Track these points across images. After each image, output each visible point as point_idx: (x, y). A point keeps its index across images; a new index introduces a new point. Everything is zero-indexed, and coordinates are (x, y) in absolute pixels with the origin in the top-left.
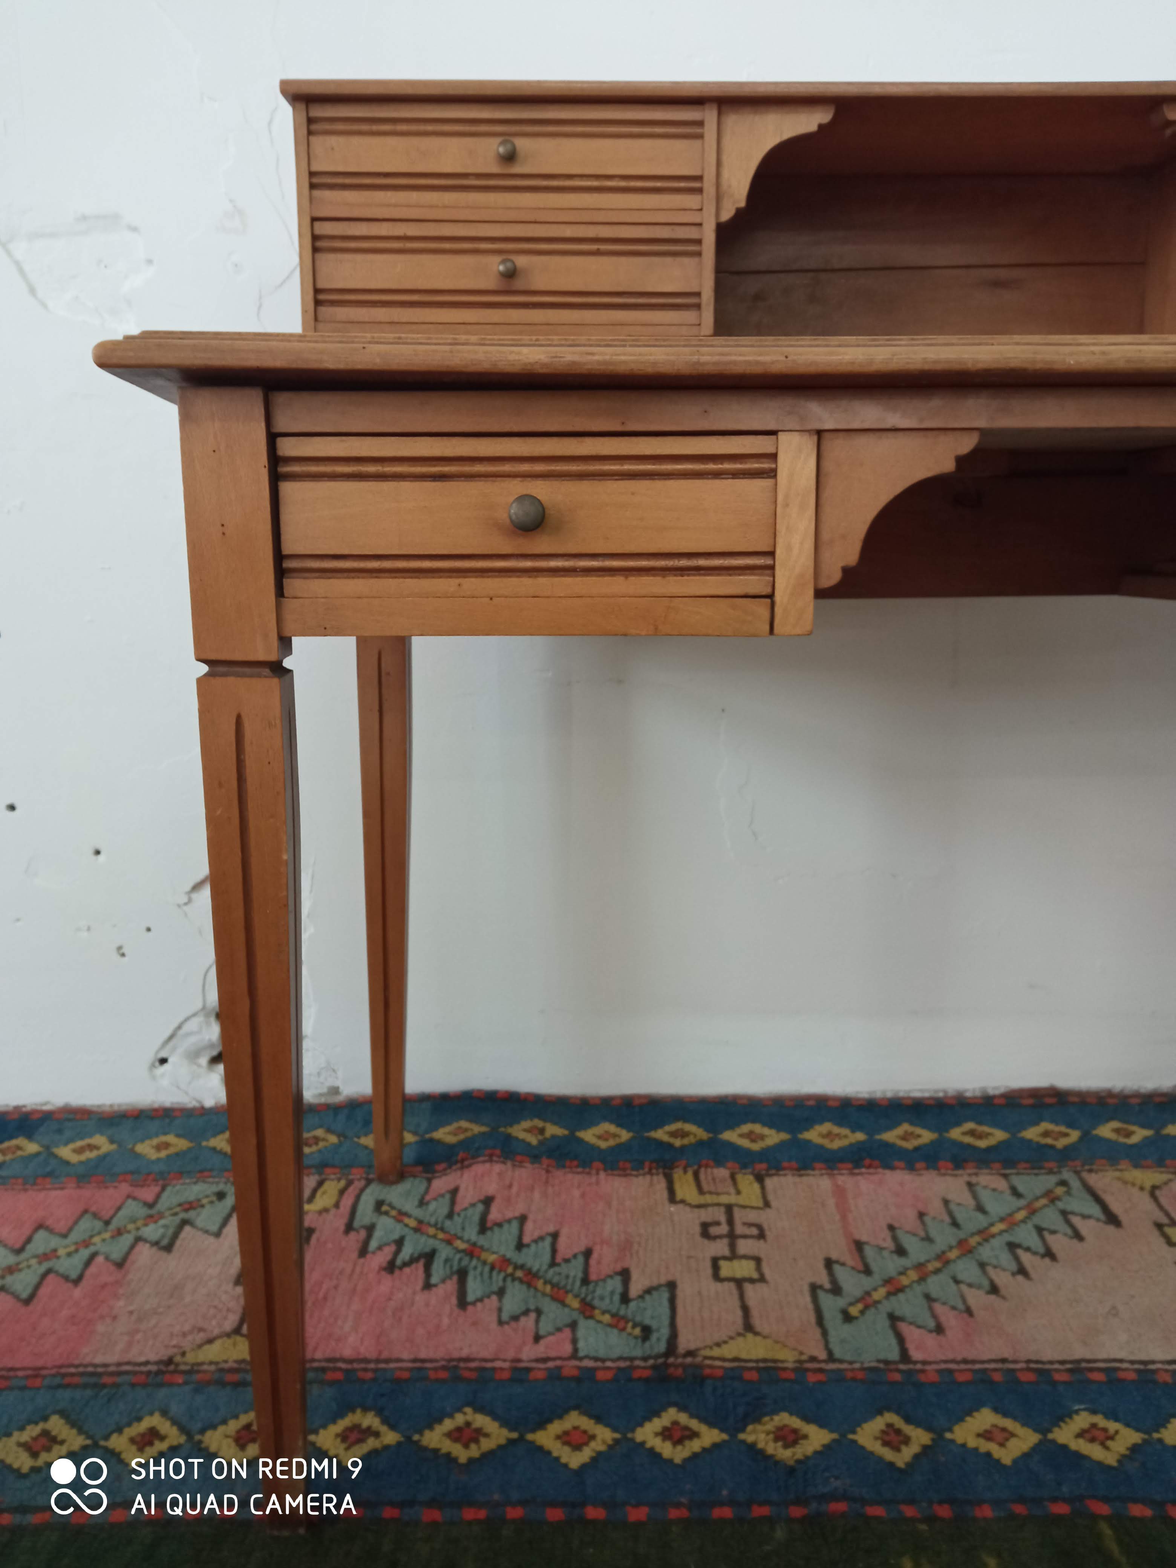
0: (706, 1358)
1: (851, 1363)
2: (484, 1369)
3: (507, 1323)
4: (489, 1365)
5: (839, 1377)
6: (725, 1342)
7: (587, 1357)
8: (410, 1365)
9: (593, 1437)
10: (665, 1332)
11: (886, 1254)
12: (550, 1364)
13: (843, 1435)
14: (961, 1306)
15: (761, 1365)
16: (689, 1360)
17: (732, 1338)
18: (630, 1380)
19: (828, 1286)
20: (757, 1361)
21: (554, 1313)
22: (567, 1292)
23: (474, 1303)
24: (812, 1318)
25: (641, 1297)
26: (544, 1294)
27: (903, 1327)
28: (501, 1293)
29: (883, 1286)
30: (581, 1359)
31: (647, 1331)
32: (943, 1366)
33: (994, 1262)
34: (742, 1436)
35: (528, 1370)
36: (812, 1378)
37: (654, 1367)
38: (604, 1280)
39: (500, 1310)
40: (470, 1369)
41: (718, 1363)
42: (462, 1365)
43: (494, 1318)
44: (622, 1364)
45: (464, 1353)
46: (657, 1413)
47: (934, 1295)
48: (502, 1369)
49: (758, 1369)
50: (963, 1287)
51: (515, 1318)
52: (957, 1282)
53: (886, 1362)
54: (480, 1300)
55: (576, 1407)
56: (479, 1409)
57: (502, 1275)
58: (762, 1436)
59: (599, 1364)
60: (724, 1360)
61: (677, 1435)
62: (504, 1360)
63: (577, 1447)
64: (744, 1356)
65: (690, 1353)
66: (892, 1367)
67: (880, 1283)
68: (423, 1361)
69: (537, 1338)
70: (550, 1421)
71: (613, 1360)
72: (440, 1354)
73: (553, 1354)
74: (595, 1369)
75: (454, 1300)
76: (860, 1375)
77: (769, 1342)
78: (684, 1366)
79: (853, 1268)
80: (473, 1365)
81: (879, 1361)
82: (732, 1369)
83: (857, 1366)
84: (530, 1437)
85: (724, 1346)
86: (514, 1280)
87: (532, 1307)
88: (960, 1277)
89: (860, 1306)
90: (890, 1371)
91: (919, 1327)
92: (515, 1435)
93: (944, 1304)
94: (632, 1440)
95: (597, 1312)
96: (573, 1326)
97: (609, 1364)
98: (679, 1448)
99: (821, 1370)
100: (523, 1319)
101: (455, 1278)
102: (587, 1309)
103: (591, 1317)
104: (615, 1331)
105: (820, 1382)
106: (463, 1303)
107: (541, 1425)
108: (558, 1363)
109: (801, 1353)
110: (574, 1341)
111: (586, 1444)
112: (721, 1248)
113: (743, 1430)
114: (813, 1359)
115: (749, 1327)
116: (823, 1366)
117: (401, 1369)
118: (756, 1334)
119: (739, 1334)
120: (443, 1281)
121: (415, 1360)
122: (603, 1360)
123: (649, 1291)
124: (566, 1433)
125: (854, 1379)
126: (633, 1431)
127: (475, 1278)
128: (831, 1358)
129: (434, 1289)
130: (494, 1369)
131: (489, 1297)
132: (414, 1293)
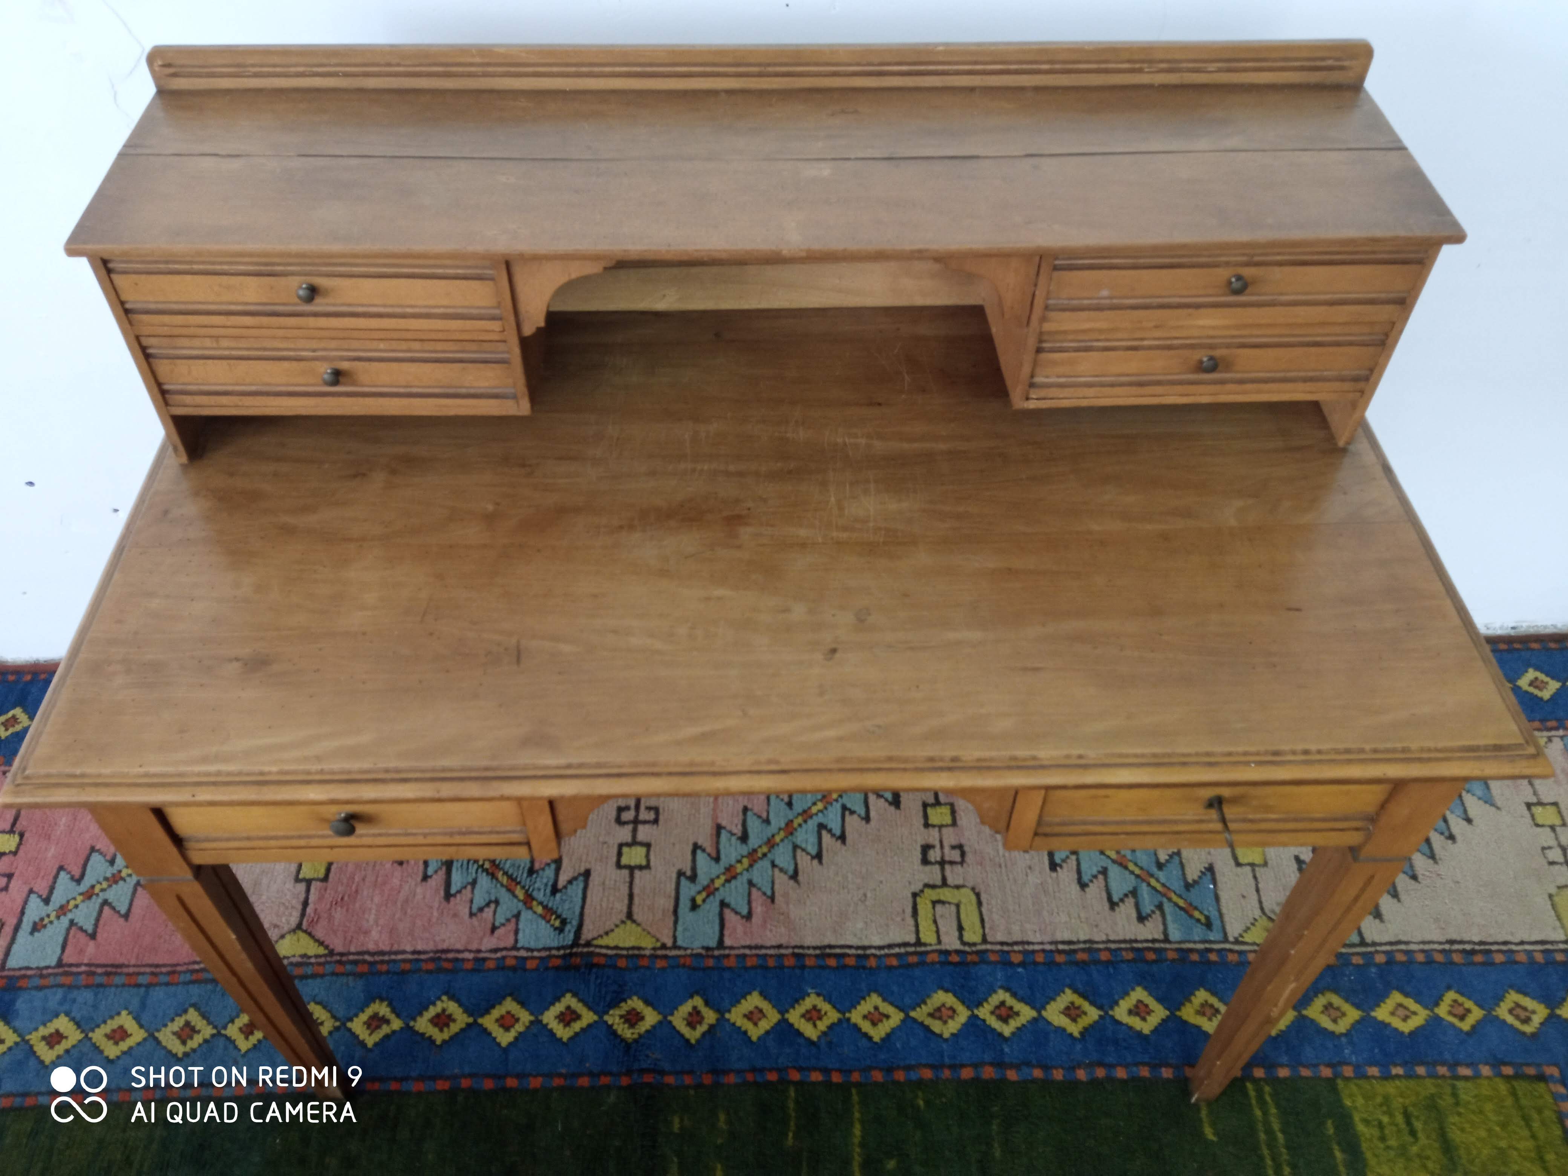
0: (597, 946)
1: (686, 949)
2: (457, 960)
3: (475, 915)
4: (460, 956)
5: (675, 964)
6: (612, 930)
7: (523, 948)
8: (410, 957)
9: (517, 1020)
10: (575, 923)
11: (734, 839)
12: (499, 955)
13: (665, 1017)
14: (769, 893)
15: (631, 952)
16: (585, 950)
17: (617, 926)
18: (547, 969)
19: (689, 873)
20: (628, 949)
21: (509, 905)
22: (519, 883)
23: (454, 895)
24: (671, 908)
25: (565, 887)
26: (502, 885)
27: (728, 913)
28: (474, 883)
29: (724, 874)
30: (518, 949)
31: (564, 922)
32: (742, 951)
33: (804, 846)
34: (606, 1018)
35: (484, 960)
36: (660, 964)
37: (564, 957)
38: (543, 869)
39: (471, 901)
40: (447, 960)
41: (604, 951)
42: (444, 956)
43: (467, 911)
44: (544, 954)
45: (445, 946)
46: (558, 999)
47: (755, 881)
48: (468, 960)
49: (627, 957)
50: (776, 871)
51: (481, 910)
52: (774, 865)
53: (708, 949)
54: (459, 892)
55: (511, 995)
56: (452, 998)
57: (476, 866)
58: (617, 1020)
59: (529, 954)
60: (608, 947)
61: (568, 1018)
62: (470, 951)
63: (507, 1029)
64: (621, 945)
65: (588, 944)
66: (710, 953)
67: (723, 870)
68: (419, 953)
69: (494, 929)
70: (493, 1007)
71: (539, 950)
72: (430, 947)
73: (502, 945)
74: (525, 959)
75: (442, 893)
76: (688, 961)
77: (639, 929)
78: (581, 954)
79: (709, 855)
80: (451, 956)
81: (703, 948)
82: (610, 957)
83: (689, 952)
84: (480, 1021)
85: (612, 935)
86: (483, 871)
87: (493, 898)
88: (777, 862)
89: (704, 894)
90: (708, 956)
91: (737, 913)
92: (471, 1020)
93: (759, 889)
94: (541, 1022)
95: (535, 903)
96: (517, 916)
97: (536, 954)
98: (567, 1029)
99: (666, 957)
100: (486, 910)
101: (444, 869)
102: (529, 898)
103: (531, 908)
104: (543, 922)
105: (663, 969)
106: (448, 896)
107: (487, 1011)
108: (504, 953)
109: (658, 940)
110: (516, 932)
111: (513, 1026)
112: (625, 834)
113: (607, 1013)
114: (664, 947)
115: (630, 915)
116: (668, 953)
117: (404, 961)
118: (634, 921)
119: (623, 922)
120: (436, 872)
121: (414, 952)
122: (532, 950)
123: (570, 882)
124: (502, 1017)
125: (684, 966)
126: (542, 1014)
127: (457, 869)
128: (675, 947)
129: (429, 880)
130: (463, 960)
131: (465, 887)
132: (416, 885)
